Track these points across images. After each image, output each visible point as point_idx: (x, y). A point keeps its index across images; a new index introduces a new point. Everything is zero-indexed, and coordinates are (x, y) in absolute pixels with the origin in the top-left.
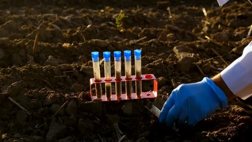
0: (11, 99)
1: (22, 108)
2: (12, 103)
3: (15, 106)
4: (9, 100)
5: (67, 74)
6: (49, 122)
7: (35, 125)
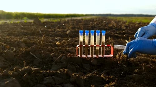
0: (31, 53)
1: (37, 58)
2: (31, 55)
3: (33, 56)
4: (30, 54)
5: (60, 51)
6: (51, 65)
7: (44, 66)
